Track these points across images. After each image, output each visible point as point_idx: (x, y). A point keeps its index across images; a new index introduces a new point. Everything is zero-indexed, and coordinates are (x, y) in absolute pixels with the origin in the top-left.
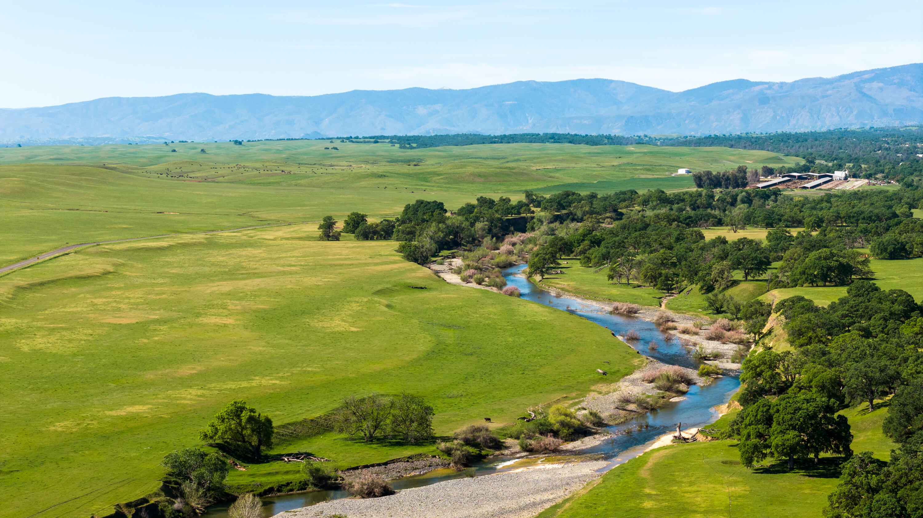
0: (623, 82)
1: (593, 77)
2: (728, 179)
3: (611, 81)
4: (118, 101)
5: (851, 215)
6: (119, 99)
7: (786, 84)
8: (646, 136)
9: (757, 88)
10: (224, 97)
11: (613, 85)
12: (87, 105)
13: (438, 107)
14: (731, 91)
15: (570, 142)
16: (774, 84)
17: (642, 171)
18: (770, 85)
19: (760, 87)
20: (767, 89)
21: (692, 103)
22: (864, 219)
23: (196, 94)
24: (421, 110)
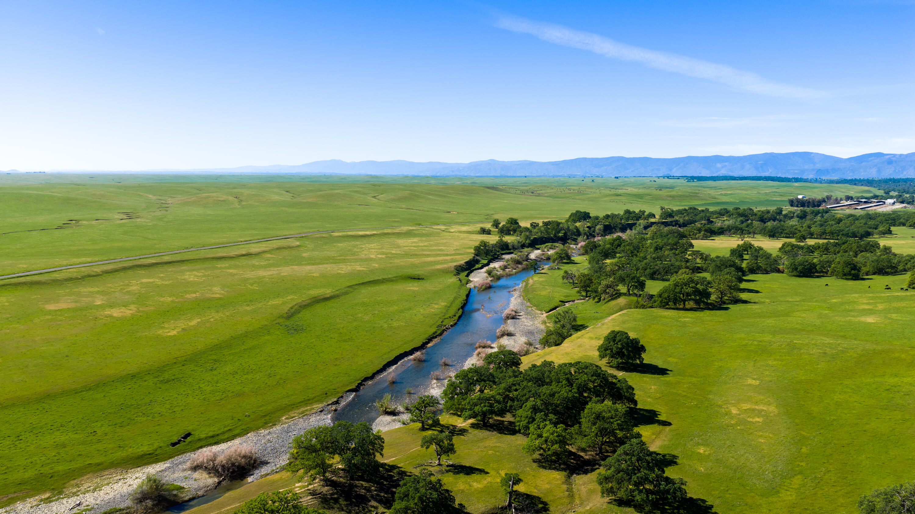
0: (818, 153)
1: (803, 151)
2: (809, 202)
3: (812, 153)
4: (585, 159)
5: (834, 231)
6: (586, 158)
7: (903, 155)
8: (820, 178)
9: (888, 157)
10: (631, 158)
11: (813, 155)
12: (572, 161)
13: (726, 164)
14: (873, 158)
15: (772, 181)
16: (896, 155)
17: (777, 196)
18: (894, 155)
19: (889, 156)
20: (893, 157)
21: (852, 164)
22: (843, 235)
23: (619, 157)
24: (719, 165)
